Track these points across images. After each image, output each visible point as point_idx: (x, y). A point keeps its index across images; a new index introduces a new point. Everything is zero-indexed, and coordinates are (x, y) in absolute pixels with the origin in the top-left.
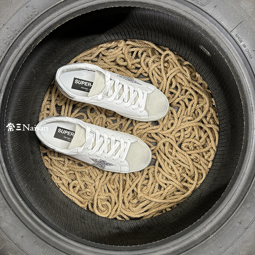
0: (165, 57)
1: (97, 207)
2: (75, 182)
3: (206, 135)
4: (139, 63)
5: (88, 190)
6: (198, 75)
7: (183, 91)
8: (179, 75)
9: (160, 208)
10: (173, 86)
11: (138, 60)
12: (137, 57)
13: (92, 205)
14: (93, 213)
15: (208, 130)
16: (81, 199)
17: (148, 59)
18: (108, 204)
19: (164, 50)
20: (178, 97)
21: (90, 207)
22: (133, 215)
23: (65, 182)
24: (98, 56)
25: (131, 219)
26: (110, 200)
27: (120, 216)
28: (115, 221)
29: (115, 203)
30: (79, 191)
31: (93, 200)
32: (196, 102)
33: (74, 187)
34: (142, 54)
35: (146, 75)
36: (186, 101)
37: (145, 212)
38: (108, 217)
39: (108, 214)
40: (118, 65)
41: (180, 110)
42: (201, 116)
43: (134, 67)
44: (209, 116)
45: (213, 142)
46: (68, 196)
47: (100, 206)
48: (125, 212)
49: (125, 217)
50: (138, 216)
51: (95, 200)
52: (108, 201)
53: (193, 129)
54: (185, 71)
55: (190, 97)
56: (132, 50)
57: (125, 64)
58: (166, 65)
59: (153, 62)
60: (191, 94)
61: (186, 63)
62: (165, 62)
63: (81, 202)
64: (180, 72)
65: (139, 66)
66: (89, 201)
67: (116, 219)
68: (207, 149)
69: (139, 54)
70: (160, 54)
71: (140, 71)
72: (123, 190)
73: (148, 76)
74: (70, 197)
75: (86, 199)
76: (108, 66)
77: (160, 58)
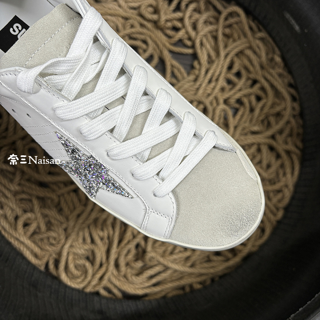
0: (227, 18)
1: (66, 268)
2: (29, 215)
3: (279, 162)
4: (181, 20)
5: (53, 234)
6: (278, 59)
7: (250, 82)
8: (249, 52)
9: (183, 282)
10: (235, 70)
11: (179, 15)
12: (178, 8)
13: (57, 263)
14: (57, 279)
15: (283, 154)
16: (37, 250)
17: (196, 16)
18: (88, 264)
19: (226, 7)
20: (240, 90)
21: (51, 267)
22: (131, 290)
23: (9, 213)
25: (127, 297)
26: (91, 258)
27: (106, 289)
28: (96, 298)
29: (101, 265)
30: (34, 233)
31: (60, 254)
32: (270, 103)
33: (26, 225)
34: (187, 6)
35: (189, 43)
36: (253, 99)
37: (155, 285)
38: (84, 288)
39: (85, 283)
40: (141, 16)
41: (240, 113)
42: (276, 128)
43: (169, 24)
44: (287, 132)
45: (289, 176)
46: (12, 241)
47: (71, 266)
48: (117, 283)
49: (115, 291)
50: (140, 292)
51: (65, 253)
52: (88, 258)
53: (259, 150)
54: (259, 47)
55: (260, 93)
57: (155, 17)
58: (227, 31)
59: (206, 22)
60: (263, 89)
61: (260, 35)
62: (226, 27)
63: (36, 256)
64: (250, 48)
65: (179, 25)
66: (51, 255)
67: (97, 294)
68: (277, 187)
69: (183, 5)
70: (219, 13)
71: (181, 34)
72: (120, 242)
73: (193, 47)
74: (16, 244)
75: (47, 251)
76: (124, 14)
77: (217, 19)
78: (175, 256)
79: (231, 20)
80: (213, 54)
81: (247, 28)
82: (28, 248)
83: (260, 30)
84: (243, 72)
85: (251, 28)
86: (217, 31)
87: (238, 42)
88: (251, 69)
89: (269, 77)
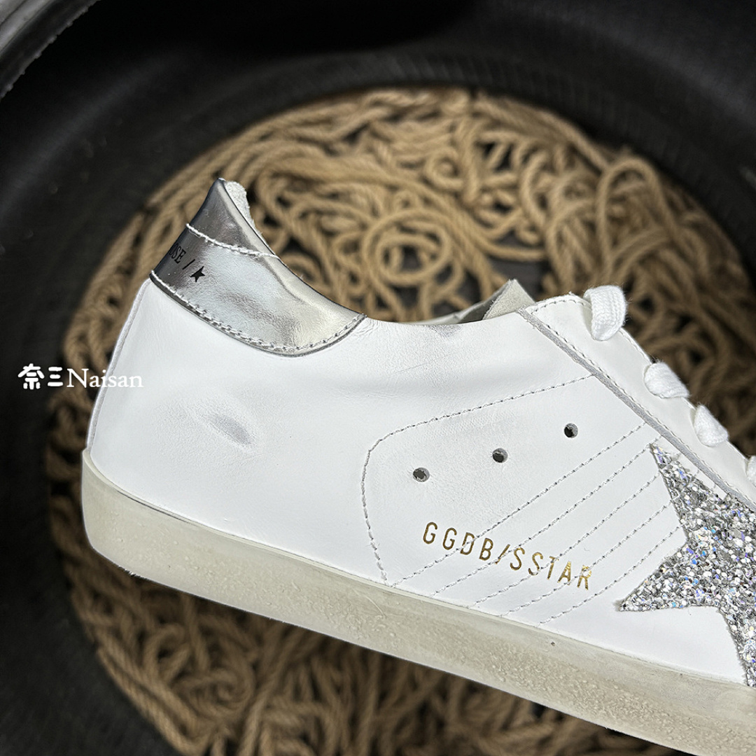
0: (615, 183)
2: (172, 630)
4: (514, 188)
5: (223, 676)
6: (736, 269)
7: (673, 321)
8: (669, 256)
10: (639, 295)
11: (508, 177)
12: (505, 164)
13: (232, 748)
17: (546, 179)
18: (306, 753)
19: (611, 160)
23: (126, 624)
24: (352, 137)
30: (182, 675)
32: (723, 367)
33: (164, 654)
34: (526, 159)
35: (530, 237)
36: (684, 359)
40: (426, 181)
43: (487, 199)
46: (132, 692)
51: (252, 725)
52: (304, 738)
54: (691, 245)
55: (699, 345)
56: (489, 136)
57: (455, 183)
58: (618, 210)
59: (570, 192)
60: (705, 336)
61: (691, 217)
62: (614, 200)
64: (672, 245)
65: (507, 198)
66: (217, 729)
69: (517, 157)
70: (598, 172)
71: (512, 219)
72: (383, 697)
73: (541, 244)
74: (140, 701)
75: (210, 718)
76: (389, 178)
77: (593, 187)
78: (514, 737)
79: (625, 188)
80: (586, 260)
81: (661, 204)
82: (168, 712)
83: (690, 208)
84: (658, 299)
85: (671, 204)
86: (594, 209)
87: (644, 235)
88: (675, 290)
89: (719, 309)
